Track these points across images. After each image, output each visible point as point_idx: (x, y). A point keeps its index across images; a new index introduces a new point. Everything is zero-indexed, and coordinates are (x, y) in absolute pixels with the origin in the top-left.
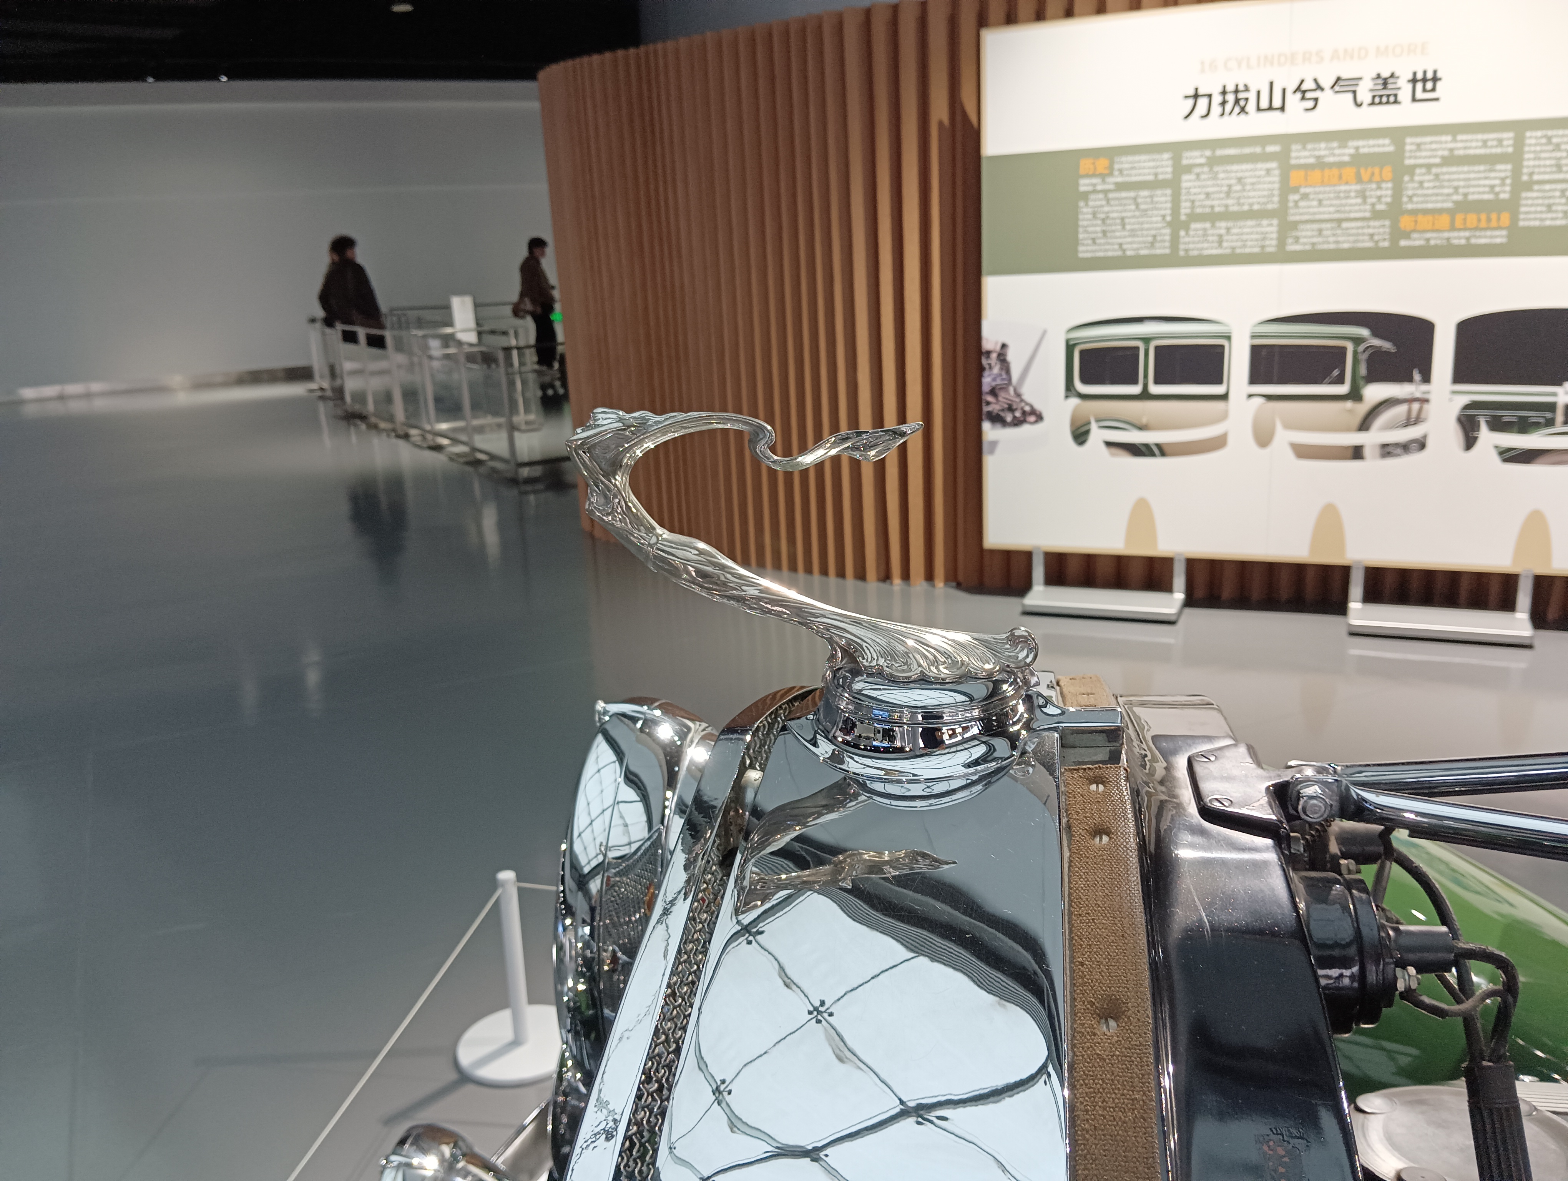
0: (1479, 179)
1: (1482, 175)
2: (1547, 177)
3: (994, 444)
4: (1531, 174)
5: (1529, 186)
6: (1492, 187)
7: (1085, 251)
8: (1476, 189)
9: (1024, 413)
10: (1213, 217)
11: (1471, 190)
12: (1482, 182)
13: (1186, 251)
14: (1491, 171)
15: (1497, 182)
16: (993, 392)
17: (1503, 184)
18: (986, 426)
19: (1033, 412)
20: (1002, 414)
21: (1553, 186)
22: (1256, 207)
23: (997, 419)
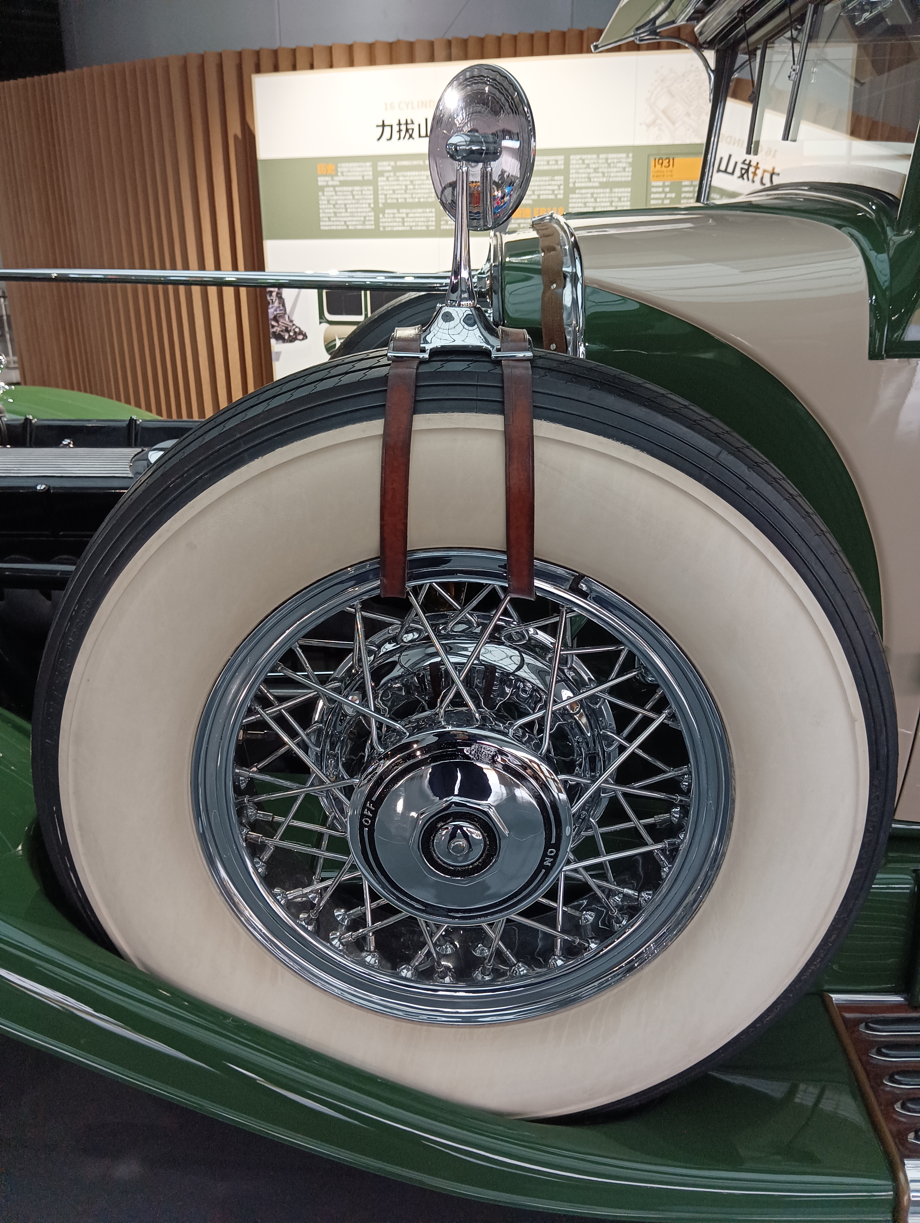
0: (546, 185)
1: (547, 183)
2: (583, 185)
3: (278, 354)
4: (574, 183)
5: (573, 190)
6: (553, 191)
7: (325, 226)
8: (545, 192)
9: (295, 333)
10: (398, 206)
11: (542, 192)
12: (547, 187)
13: (384, 227)
14: (552, 180)
15: (556, 187)
16: (275, 319)
17: (559, 189)
18: (273, 341)
19: (301, 333)
20: (282, 334)
21: (587, 191)
22: (422, 200)
23: (279, 337)
